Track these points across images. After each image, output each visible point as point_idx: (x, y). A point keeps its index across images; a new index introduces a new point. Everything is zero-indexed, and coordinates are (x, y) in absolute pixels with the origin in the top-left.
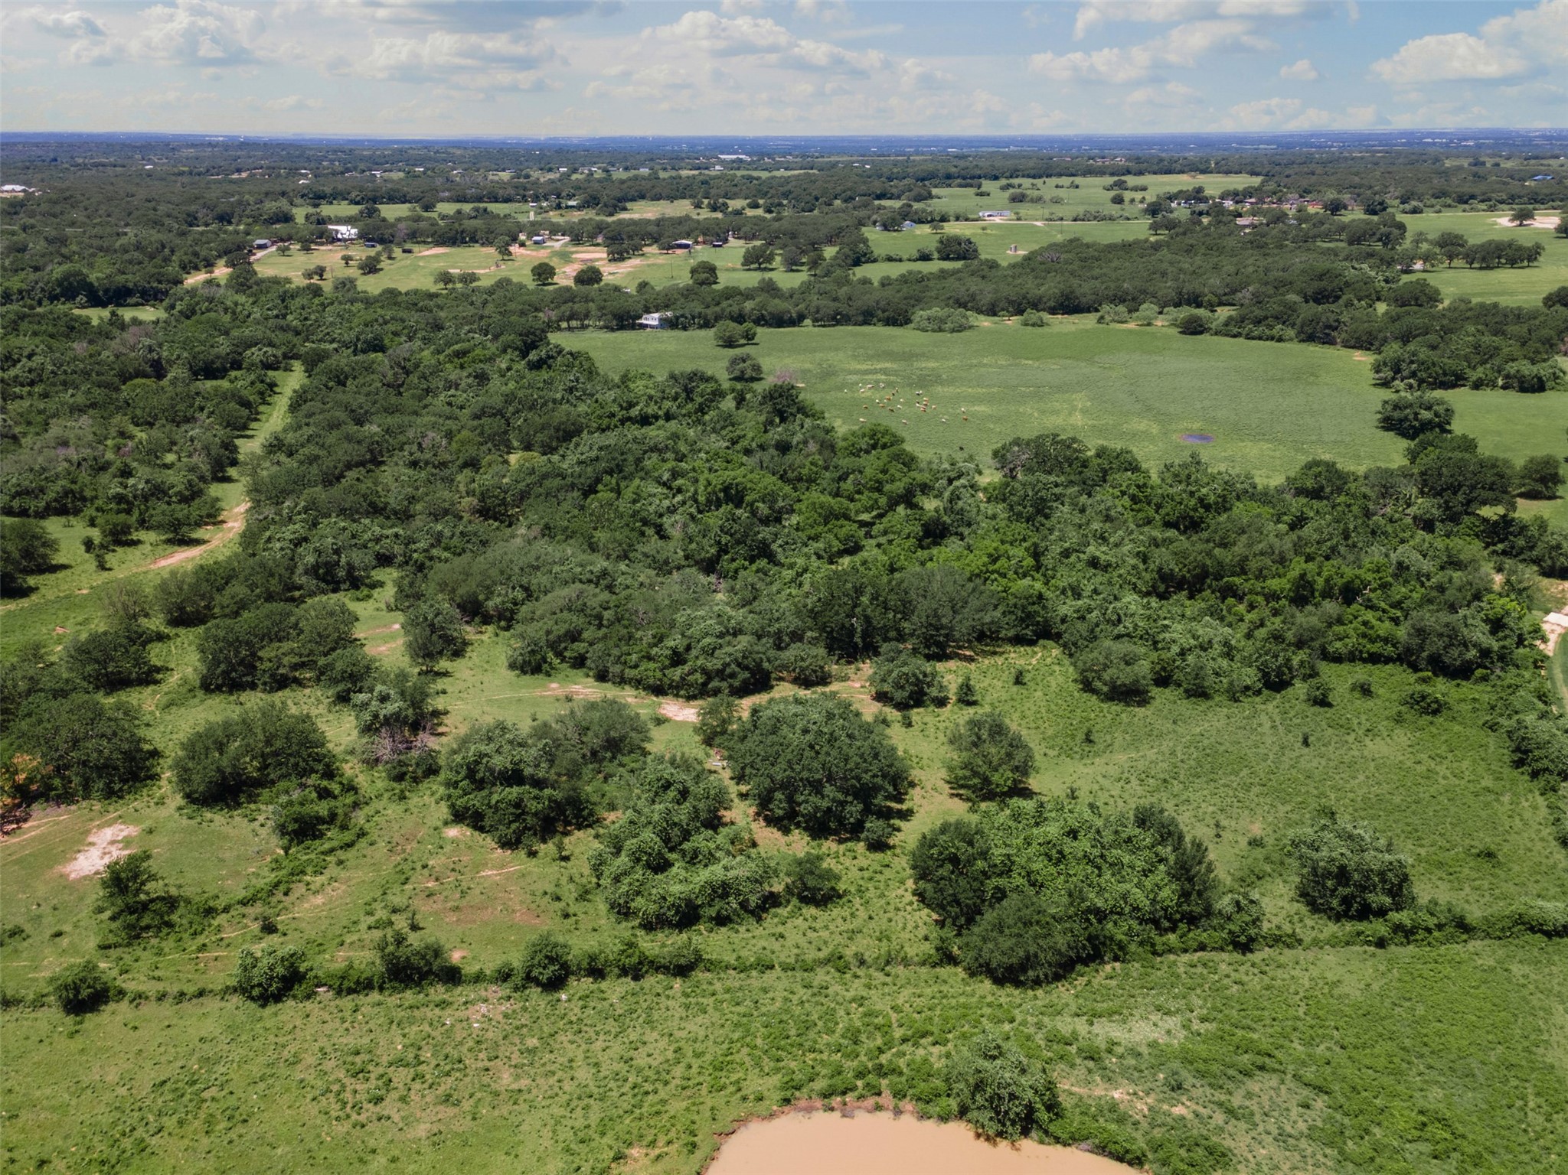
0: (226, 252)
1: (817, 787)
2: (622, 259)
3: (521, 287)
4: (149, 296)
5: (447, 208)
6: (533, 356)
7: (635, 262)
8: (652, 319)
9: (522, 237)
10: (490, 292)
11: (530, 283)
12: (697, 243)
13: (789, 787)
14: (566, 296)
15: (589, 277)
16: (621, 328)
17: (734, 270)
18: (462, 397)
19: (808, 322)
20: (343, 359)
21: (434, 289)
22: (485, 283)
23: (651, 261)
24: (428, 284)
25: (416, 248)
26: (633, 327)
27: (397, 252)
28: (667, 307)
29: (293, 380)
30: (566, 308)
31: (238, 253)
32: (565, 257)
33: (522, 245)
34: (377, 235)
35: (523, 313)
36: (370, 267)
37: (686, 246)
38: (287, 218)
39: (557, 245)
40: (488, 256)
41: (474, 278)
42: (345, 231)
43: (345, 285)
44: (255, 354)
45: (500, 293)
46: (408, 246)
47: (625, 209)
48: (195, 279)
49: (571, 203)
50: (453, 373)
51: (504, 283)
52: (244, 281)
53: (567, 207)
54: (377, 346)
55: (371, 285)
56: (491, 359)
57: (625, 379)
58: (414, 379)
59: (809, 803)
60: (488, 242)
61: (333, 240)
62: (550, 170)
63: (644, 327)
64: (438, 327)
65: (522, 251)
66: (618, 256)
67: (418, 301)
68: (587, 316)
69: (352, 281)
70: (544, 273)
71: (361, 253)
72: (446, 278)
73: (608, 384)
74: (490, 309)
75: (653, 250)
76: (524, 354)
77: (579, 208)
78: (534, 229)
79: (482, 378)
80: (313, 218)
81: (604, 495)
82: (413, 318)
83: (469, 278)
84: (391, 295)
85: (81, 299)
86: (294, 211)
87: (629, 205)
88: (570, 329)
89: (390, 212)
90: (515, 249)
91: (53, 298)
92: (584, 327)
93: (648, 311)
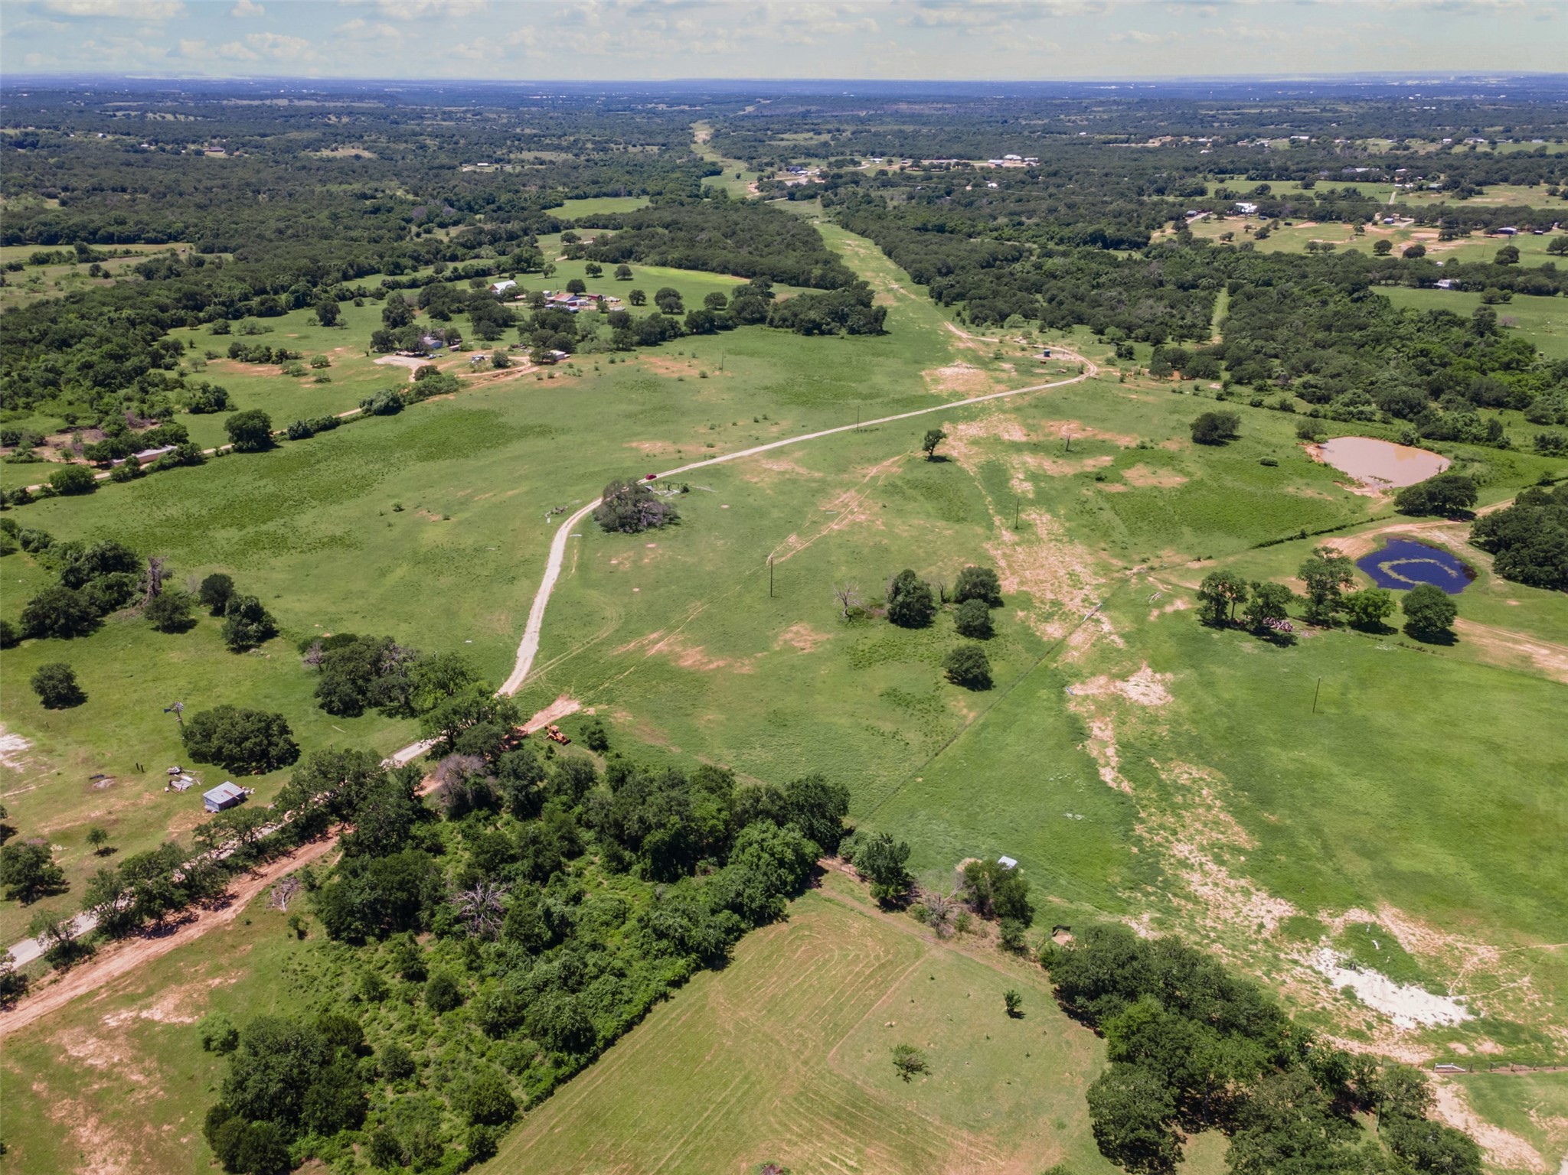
0: (1171, 219)
1: (1397, 403)
2: (1450, 239)
3: (1363, 256)
4: (1136, 245)
5: (1323, 186)
6: (1355, 295)
7: (1460, 242)
8: (1445, 283)
9: (1377, 217)
10: (1340, 258)
11: (1370, 254)
12: (1522, 230)
13: (1390, 402)
14: (1394, 264)
15: (1417, 252)
16: (1422, 287)
17: (1539, 253)
18: (1312, 311)
19: (1561, 294)
20: (1250, 288)
21: (1304, 253)
22: (1338, 252)
23: (1474, 242)
24: (1299, 249)
25: (1294, 222)
26: (1430, 287)
27: (1281, 224)
28: (1458, 276)
29: (1223, 298)
30: (1387, 272)
31: (1178, 219)
32: (1405, 235)
33: (1375, 224)
34: (1271, 211)
35: (1358, 273)
36: (1262, 235)
37: (1511, 232)
38: (1202, 192)
39: (1402, 225)
40: (1347, 231)
41: (1332, 247)
42: (1249, 207)
43: (1247, 247)
44: (1204, 282)
45: (1347, 259)
46: (1289, 221)
47: (1480, 193)
48: (1156, 236)
49: (1434, 185)
50: (1310, 299)
51: (1352, 253)
52: (1187, 239)
53: (1429, 189)
54: (1268, 284)
55: (1265, 247)
56: (1331, 296)
57: (1403, 311)
58: (1288, 301)
59: (1393, 406)
60: (1349, 221)
61: (1238, 212)
62: (1433, 141)
63: (1438, 287)
64: (1305, 276)
65: (1374, 229)
66: (1447, 237)
67: (1293, 260)
68: (1400, 278)
69: (1252, 245)
70: (1383, 247)
71: (1258, 225)
72: (1313, 247)
73: (1392, 312)
74: (1338, 268)
75: (1480, 233)
76: (1350, 294)
77: (1438, 190)
78: (1388, 211)
79: (1325, 303)
80: (1222, 194)
81: (1367, 348)
82: (1290, 271)
83: (1328, 247)
84: (1278, 256)
85: (1100, 244)
86: (1206, 184)
87: (1485, 189)
88: (1387, 285)
89: (1280, 188)
90: (1368, 227)
91: (1085, 243)
92: (1396, 284)
93: (1445, 277)
